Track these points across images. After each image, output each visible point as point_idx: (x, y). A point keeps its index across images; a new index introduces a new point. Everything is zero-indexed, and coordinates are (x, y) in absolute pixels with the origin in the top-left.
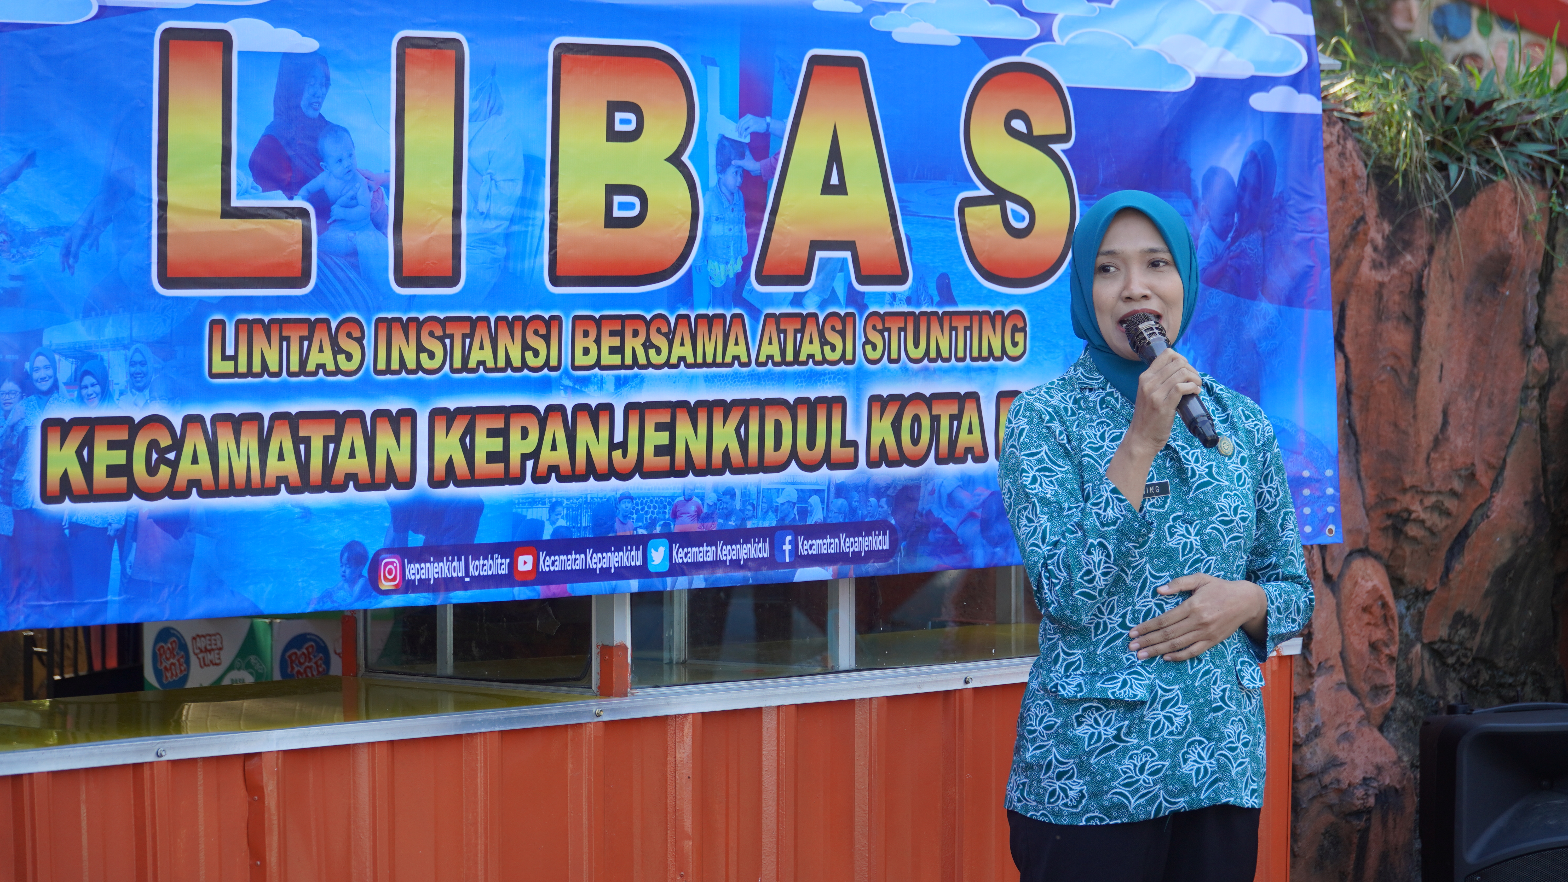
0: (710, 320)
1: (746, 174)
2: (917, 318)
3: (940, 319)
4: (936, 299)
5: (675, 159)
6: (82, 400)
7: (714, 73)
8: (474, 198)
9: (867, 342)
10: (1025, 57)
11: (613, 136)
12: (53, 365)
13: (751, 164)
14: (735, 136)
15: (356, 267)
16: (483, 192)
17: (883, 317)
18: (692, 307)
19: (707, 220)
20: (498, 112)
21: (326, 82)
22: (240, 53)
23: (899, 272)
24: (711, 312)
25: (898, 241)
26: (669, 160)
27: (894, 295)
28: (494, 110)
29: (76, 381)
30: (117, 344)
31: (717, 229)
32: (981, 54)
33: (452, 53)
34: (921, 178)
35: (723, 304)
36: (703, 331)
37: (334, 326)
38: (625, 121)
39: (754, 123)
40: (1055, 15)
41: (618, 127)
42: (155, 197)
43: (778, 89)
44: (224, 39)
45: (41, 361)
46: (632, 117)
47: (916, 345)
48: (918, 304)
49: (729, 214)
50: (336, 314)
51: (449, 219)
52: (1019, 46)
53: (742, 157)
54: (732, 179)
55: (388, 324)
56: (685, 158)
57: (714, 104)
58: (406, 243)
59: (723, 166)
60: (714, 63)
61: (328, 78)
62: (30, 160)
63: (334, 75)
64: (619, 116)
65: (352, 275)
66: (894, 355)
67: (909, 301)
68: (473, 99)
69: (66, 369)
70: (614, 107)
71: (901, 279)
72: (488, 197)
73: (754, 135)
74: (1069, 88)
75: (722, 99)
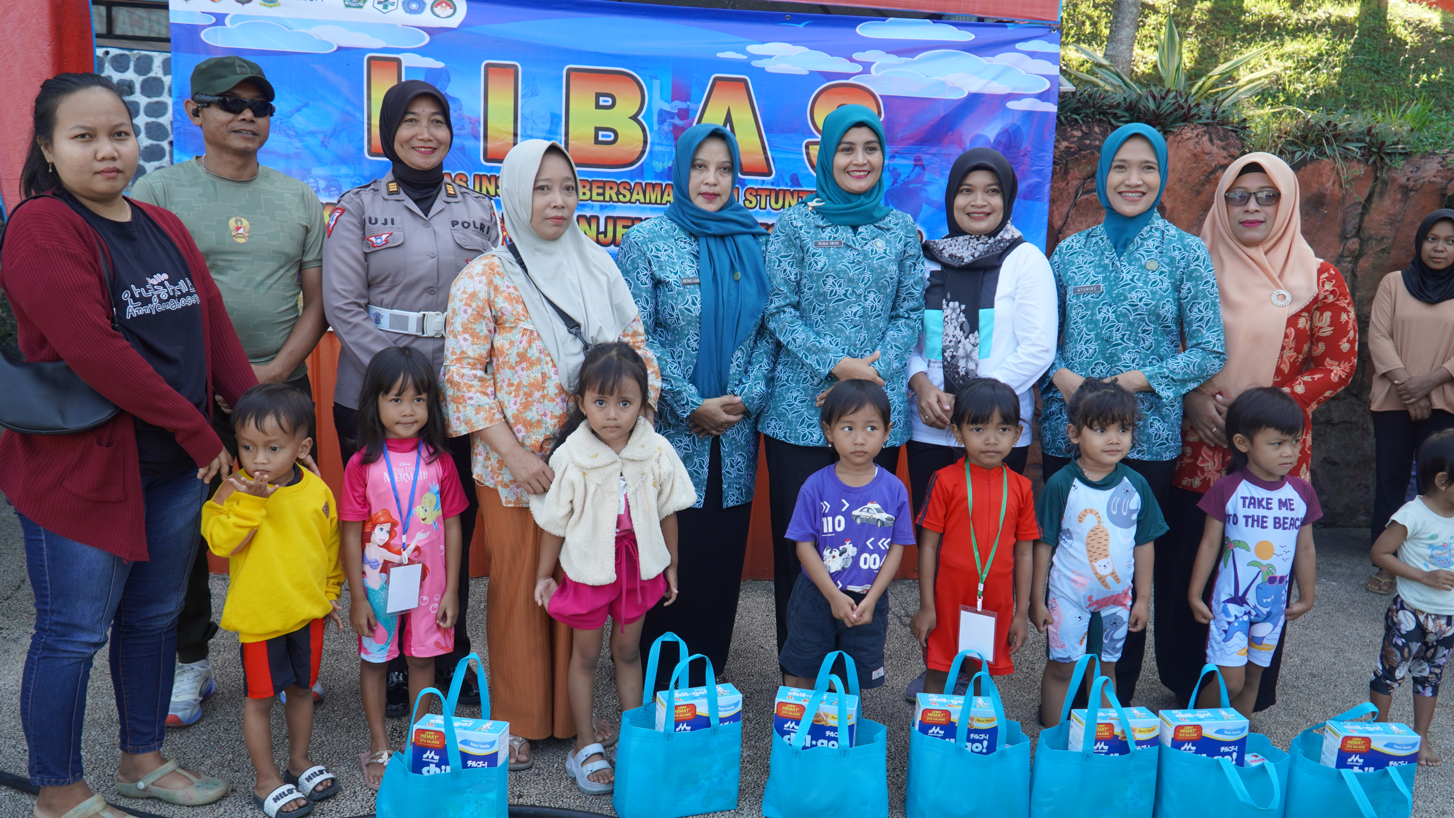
0: (654, 186)
1: (675, 126)
2: (777, 193)
3: (792, 193)
4: (790, 184)
5: (634, 118)
6: (330, 196)
7: (656, 83)
8: (524, 128)
9: (746, 199)
10: (851, 81)
11: (598, 106)
12: (317, 182)
13: (677, 121)
14: (669, 109)
15: (464, 153)
16: (529, 126)
17: (757, 190)
18: (643, 179)
19: (652, 144)
20: (537, 95)
21: (449, 80)
22: (406, 67)
23: (767, 171)
24: (654, 182)
25: (767, 159)
26: (631, 118)
27: (763, 182)
28: (534, 94)
29: (327, 189)
30: (346, 176)
31: (657, 148)
32: (822, 79)
33: (512, 70)
34: (782, 132)
35: (661, 179)
36: (649, 190)
37: (453, 176)
38: (603, 101)
39: (679, 104)
40: (873, 63)
41: (601, 103)
42: (366, 121)
43: (694, 91)
44: (398, 61)
45: (311, 180)
46: (610, 100)
47: (777, 202)
48: (778, 185)
49: (665, 142)
50: (454, 171)
51: (512, 137)
52: (848, 76)
53: (673, 118)
54: (666, 127)
55: (481, 177)
56: (640, 118)
57: (657, 95)
58: (489, 145)
59: (661, 122)
60: (656, 78)
61: (449, 78)
62: (306, 105)
63: (452, 77)
64: (601, 99)
65: (462, 156)
66: (763, 206)
67: (772, 184)
68: (523, 89)
69: (322, 184)
70: (598, 95)
71: (769, 174)
72: (532, 129)
73: (679, 109)
74: (881, 96)
75: (661, 93)
